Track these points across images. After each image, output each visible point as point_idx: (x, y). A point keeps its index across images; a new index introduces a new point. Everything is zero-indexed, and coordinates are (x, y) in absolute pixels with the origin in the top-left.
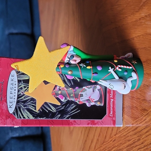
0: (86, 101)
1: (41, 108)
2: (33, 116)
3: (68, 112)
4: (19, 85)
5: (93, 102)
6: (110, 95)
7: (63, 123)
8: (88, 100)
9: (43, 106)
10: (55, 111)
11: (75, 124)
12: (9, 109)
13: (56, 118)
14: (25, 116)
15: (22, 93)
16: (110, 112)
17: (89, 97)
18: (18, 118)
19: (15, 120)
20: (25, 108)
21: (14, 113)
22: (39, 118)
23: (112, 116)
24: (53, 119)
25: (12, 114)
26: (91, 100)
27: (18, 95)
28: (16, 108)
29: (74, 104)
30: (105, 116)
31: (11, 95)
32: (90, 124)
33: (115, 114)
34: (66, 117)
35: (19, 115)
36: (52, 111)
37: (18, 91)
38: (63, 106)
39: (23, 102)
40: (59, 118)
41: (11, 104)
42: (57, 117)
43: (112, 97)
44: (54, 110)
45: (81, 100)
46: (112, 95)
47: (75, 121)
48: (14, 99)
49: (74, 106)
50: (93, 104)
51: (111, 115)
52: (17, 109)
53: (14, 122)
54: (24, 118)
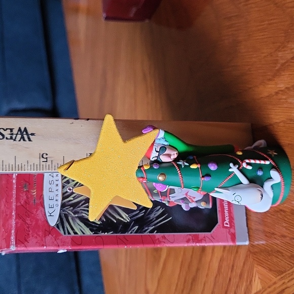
0: (181, 201)
1: (104, 215)
2: (91, 230)
3: (152, 221)
4: (64, 177)
5: (193, 201)
7: (143, 241)
8: (184, 199)
9: (107, 211)
10: (129, 221)
11: (164, 242)
12: (49, 219)
13: (131, 233)
14: (76, 230)
15: (70, 189)
16: (224, 220)
17: (186, 194)
18: (65, 234)
19: (60, 237)
20: (76, 217)
21: (57, 225)
22: (102, 232)
23: (228, 226)
24: (126, 234)
25: (53, 227)
26: (190, 198)
27: (63, 194)
28: (60, 216)
29: (160, 207)
30: (217, 226)
31: (52, 195)
32: (191, 240)
33: (232, 222)
34: (148, 231)
35: (68, 230)
36: (122, 219)
37: (63, 187)
38: (141, 210)
39: (71, 205)
40: (136, 233)
41: (51, 210)
42: (133, 231)
44: (126, 218)
45: (172, 200)
47: (164, 237)
48: (57, 200)
49: (161, 211)
50: (192, 205)
51: (227, 224)
52: (63, 219)
53: (59, 241)
54: (76, 233)
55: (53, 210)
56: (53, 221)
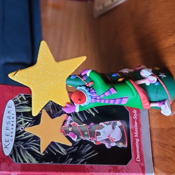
0: (105, 141)
1: (47, 149)
2: (37, 160)
3: (83, 155)
4: (18, 119)
5: (114, 142)
6: (135, 133)
7: (76, 170)
8: (107, 140)
9: (49, 146)
10: (65, 154)
11: (92, 171)
13: (67, 163)
14: (26, 160)
15: (22, 129)
16: (136, 156)
17: (109, 136)
18: (16, 162)
19: (13, 164)
20: (25, 149)
21: (11, 155)
22: (45, 162)
23: (139, 161)
24: (63, 164)
25: (8, 157)
26: (111, 139)
27: (17, 132)
28: (13, 148)
29: (89, 145)
30: (131, 160)
31: (8, 132)
32: (112, 171)
33: (142, 158)
34: (80, 162)
35: (18, 157)
36: (61, 153)
37: (17, 127)
38: (75, 147)
39: (23, 140)
40: (70, 163)
41: (7, 144)
42: (69, 161)
43: (137, 137)
44: (63, 151)
45: (98, 140)
46: (137, 134)
47: (92, 167)
48: (12, 136)
49: (90, 148)
50: (113, 144)
51: (138, 159)
52: (16, 150)
53: (11, 167)
54: (24, 162)
55: (8, 143)
56: (7, 152)
